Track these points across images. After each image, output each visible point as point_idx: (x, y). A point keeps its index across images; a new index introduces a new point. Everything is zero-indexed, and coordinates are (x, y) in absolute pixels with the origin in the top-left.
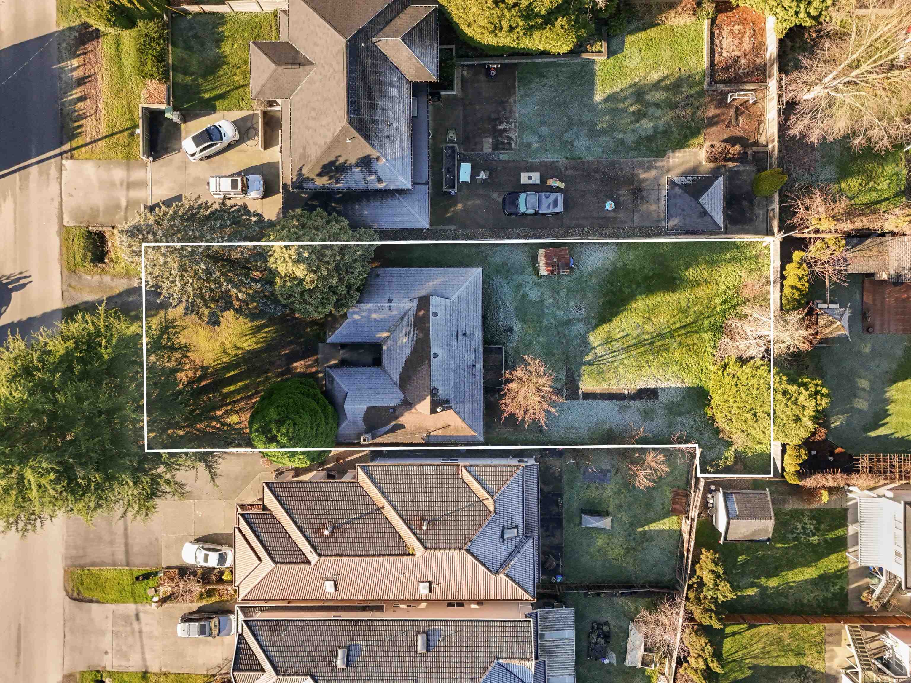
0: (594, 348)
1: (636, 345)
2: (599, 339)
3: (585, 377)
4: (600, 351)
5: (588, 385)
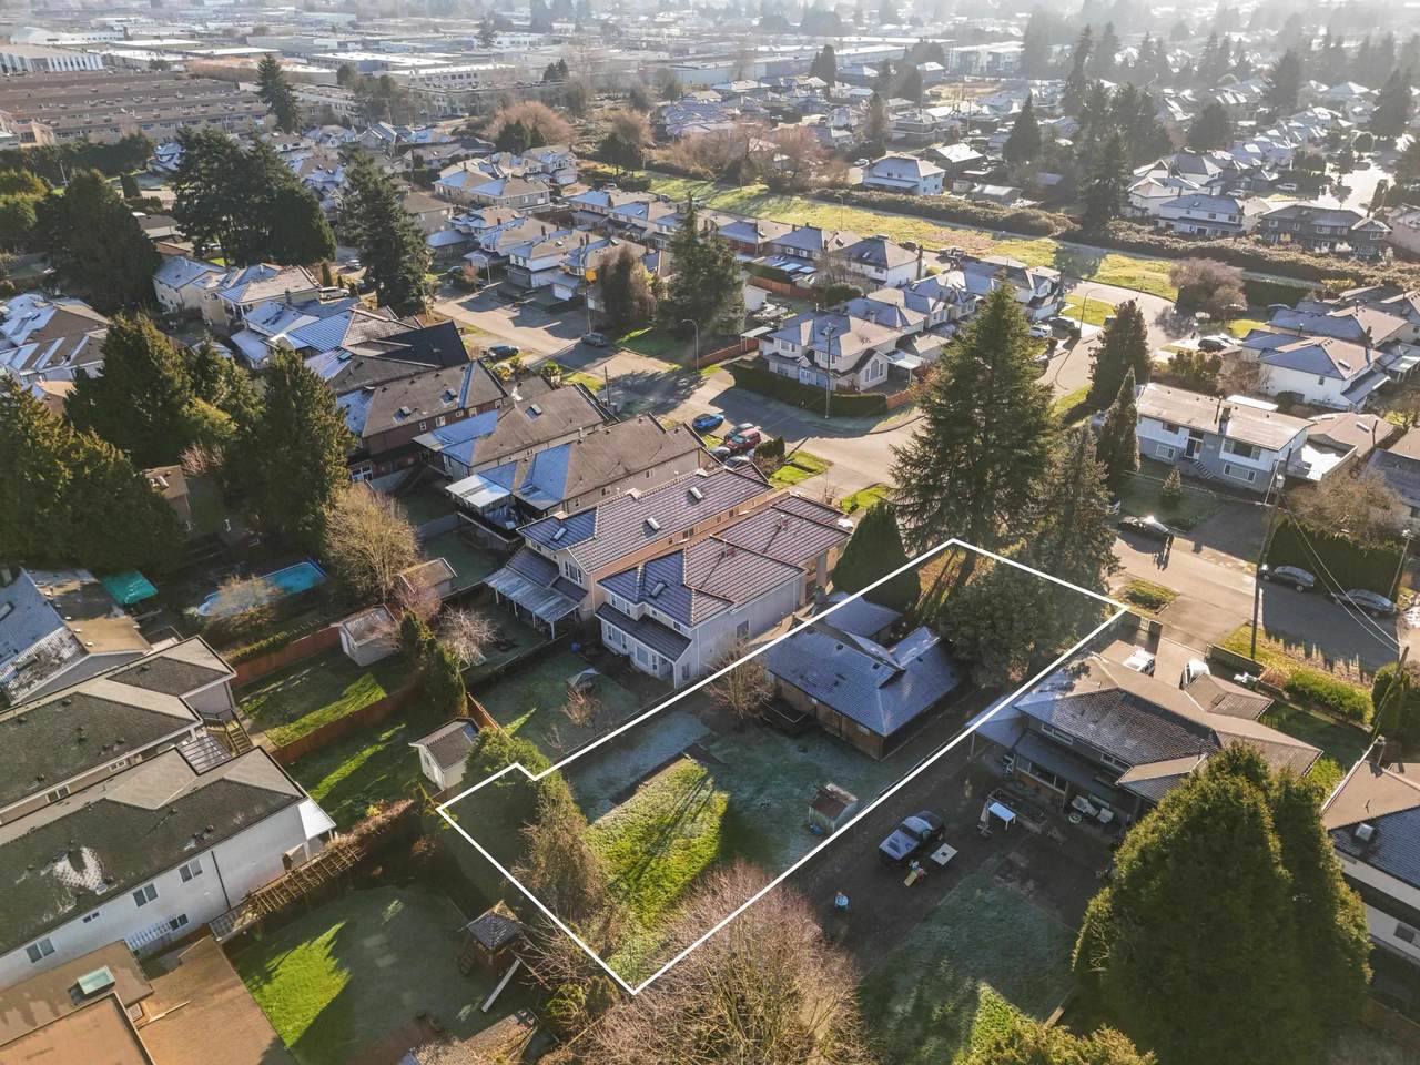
0: (712, 792)
1: (677, 821)
2: (717, 800)
3: (696, 768)
4: (704, 793)
5: (688, 764)
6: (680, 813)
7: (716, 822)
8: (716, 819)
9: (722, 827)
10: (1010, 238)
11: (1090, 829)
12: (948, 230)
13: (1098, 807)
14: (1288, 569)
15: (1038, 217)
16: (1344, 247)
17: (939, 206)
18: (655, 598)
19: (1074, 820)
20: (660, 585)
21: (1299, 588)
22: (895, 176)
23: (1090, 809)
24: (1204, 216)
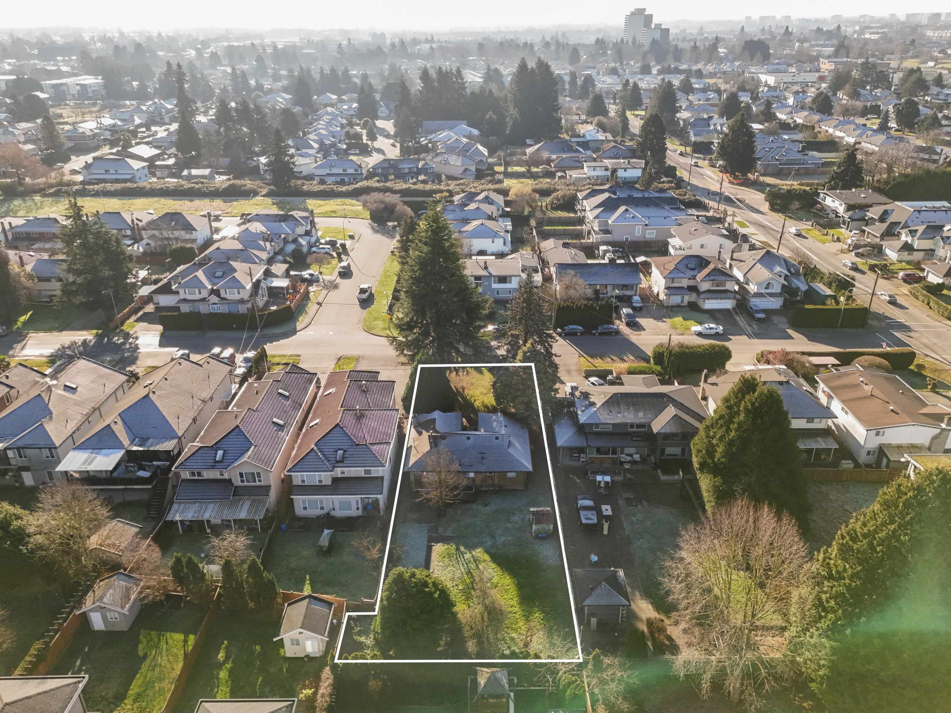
0: (470, 553)
1: (473, 578)
2: (478, 555)
3: (446, 547)
4: (467, 556)
5: (438, 549)
6: (469, 573)
7: (493, 565)
8: (490, 564)
9: (499, 564)
10: (236, 200)
11: (635, 467)
12: (187, 203)
13: (631, 455)
14: (571, 327)
15: (245, 185)
16: (422, 177)
17: (168, 187)
18: (342, 461)
19: (627, 466)
20: (340, 452)
21: (579, 334)
22: (112, 171)
23: (629, 458)
24: (340, 171)
